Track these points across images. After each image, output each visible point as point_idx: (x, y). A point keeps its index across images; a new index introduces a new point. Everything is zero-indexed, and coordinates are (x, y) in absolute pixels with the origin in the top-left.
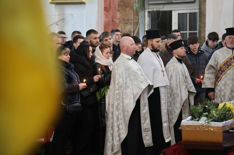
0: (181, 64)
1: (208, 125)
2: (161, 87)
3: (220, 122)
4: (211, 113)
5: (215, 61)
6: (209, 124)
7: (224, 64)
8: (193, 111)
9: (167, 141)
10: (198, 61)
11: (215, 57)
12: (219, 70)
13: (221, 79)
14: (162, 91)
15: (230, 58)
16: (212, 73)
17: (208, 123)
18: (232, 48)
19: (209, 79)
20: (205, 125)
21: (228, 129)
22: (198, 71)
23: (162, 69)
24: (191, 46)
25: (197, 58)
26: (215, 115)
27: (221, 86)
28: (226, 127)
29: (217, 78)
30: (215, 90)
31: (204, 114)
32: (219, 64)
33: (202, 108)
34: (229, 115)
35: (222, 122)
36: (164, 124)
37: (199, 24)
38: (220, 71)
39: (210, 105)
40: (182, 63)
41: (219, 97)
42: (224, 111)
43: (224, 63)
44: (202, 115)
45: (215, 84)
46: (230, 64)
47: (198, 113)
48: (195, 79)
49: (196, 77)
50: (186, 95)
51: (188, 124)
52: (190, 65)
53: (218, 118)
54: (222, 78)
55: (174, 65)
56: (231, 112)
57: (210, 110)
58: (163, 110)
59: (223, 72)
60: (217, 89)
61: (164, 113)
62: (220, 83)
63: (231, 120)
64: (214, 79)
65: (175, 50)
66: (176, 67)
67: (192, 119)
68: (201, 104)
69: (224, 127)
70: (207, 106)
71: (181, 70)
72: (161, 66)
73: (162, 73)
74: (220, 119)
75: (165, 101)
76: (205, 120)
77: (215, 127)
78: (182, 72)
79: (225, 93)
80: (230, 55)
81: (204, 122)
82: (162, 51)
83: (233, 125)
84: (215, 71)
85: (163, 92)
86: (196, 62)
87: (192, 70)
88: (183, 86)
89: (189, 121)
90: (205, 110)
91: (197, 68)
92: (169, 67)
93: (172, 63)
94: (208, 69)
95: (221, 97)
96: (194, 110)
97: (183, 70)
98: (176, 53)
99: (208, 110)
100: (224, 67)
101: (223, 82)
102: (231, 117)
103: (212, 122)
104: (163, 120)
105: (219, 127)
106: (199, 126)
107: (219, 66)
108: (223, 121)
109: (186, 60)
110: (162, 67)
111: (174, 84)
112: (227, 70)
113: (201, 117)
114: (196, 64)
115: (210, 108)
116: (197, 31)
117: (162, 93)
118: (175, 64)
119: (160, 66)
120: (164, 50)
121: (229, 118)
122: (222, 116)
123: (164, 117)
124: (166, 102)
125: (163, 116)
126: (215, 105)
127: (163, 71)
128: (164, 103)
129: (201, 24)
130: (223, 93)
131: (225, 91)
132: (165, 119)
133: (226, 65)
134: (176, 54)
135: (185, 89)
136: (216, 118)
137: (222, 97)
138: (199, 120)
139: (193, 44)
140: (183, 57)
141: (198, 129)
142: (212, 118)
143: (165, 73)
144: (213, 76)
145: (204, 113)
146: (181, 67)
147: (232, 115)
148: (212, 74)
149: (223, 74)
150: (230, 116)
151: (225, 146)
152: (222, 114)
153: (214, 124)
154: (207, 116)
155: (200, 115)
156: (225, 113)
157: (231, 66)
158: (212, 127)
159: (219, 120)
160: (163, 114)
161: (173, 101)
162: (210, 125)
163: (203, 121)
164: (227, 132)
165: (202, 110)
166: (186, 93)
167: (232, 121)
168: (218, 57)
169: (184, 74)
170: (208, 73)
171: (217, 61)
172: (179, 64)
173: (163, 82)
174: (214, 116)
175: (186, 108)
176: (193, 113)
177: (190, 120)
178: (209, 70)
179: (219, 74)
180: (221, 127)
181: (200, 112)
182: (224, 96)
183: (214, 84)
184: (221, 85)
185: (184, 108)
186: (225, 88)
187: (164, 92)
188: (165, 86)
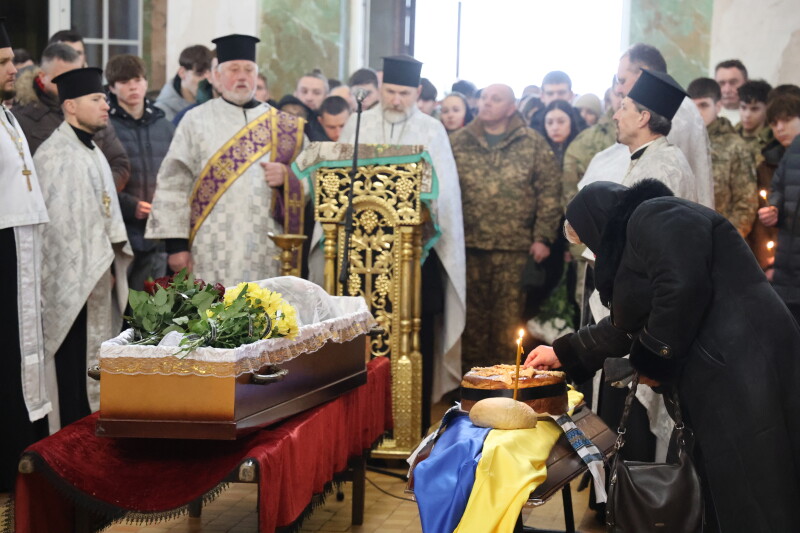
0: (90, 150)
1: (190, 358)
2: (22, 226)
3: (230, 347)
4: (199, 317)
5: (190, 145)
6: (193, 355)
7: (223, 157)
8: (139, 312)
9: (34, 416)
10: (144, 142)
11: (189, 132)
12: (206, 178)
13: (213, 208)
14: (24, 242)
15: (239, 136)
16: (182, 188)
17: (192, 349)
18: (243, 102)
19: (172, 206)
20: (179, 357)
21: (252, 371)
22: (145, 178)
23: (25, 166)
24: (119, 89)
25: (143, 133)
26: (213, 326)
27: (217, 231)
28: (247, 365)
29: (200, 204)
30: (195, 243)
31: (175, 320)
32: (205, 158)
33: (168, 301)
34: (257, 324)
35: (236, 349)
36: (27, 358)
37: (144, 15)
38: (209, 181)
39: (196, 293)
40: (92, 148)
41: (209, 267)
42: (242, 311)
43: (220, 154)
44: (168, 326)
45: (192, 226)
46: (241, 156)
47: (155, 319)
48: (137, 203)
49: (138, 196)
50: (105, 258)
51: (123, 356)
52: (121, 156)
53: (224, 333)
54: (219, 203)
55: (64, 153)
56: (262, 315)
57: (194, 310)
58: (24, 309)
59: (219, 184)
60: (200, 242)
61: (27, 320)
62: (212, 221)
63: (264, 340)
64: (188, 209)
65: (72, 101)
66: (70, 161)
67: (135, 339)
68: (166, 286)
69: (241, 362)
70: (184, 296)
71: (89, 171)
72: (22, 155)
73: (25, 177)
74: (229, 339)
75: (35, 277)
76: (179, 342)
77: (212, 364)
78: (91, 178)
79: (228, 253)
80: (238, 128)
81: (177, 349)
82: (22, 103)
83: (267, 357)
84: (188, 180)
85: (26, 245)
86: (140, 145)
87: (128, 174)
88: (97, 226)
89: (124, 344)
90: (179, 307)
91: (141, 167)
92: (46, 158)
93: (56, 147)
94: (169, 175)
95: (218, 269)
96: (142, 306)
97: (95, 173)
98: (73, 111)
99: (189, 307)
100: (223, 169)
101: (221, 218)
102: (264, 330)
103: (202, 348)
104: (26, 344)
105: (225, 364)
106: (159, 362)
107: (204, 163)
108: (238, 346)
109: (106, 135)
110: (23, 158)
111: (61, 219)
112: (235, 177)
113: (165, 330)
114: (137, 150)
115: (196, 300)
116: (139, 43)
117: (25, 250)
118: (69, 149)
119: (17, 154)
120: (28, 98)
121: (256, 335)
122: (237, 328)
123: (28, 334)
124: (39, 279)
125: (25, 331)
126: (213, 293)
127: (26, 173)
128: (30, 284)
129: (150, 16)
130: (221, 255)
131: (229, 246)
132: (30, 340)
133: (228, 160)
134: (74, 114)
135: (104, 237)
136: (218, 334)
137: (221, 268)
138: (160, 340)
139: (124, 79)
140: (99, 129)
141: (156, 371)
142: (204, 335)
143: (34, 179)
144: (183, 197)
145: (177, 317)
146: (90, 161)
147: (265, 325)
148: (181, 190)
149: (220, 191)
150: (262, 327)
151: (241, 425)
152: (236, 320)
153: (211, 353)
154: (185, 327)
155: (163, 325)
156: (245, 318)
157: (247, 164)
158: (202, 363)
159: (225, 340)
160: (26, 324)
161: (52, 280)
162: (197, 358)
163: (173, 343)
164: (250, 379)
165: (167, 309)
166: (105, 253)
167: (265, 344)
168: (199, 131)
169: (99, 187)
170: (169, 189)
171: (198, 146)
172: (81, 149)
173: (28, 212)
174: (211, 329)
175: (101, 304)
176: (140, 319)
177: (128, 340)
178: (171, 178)
179: (206, 191)
180: (232, 363)
181: (162, 313)
182: (226, 264)
183: (188, 224)
184: (214, 228)
185: (95, 303)
186: (229, 238)
187: (31, 246)
188: (34, 226)
